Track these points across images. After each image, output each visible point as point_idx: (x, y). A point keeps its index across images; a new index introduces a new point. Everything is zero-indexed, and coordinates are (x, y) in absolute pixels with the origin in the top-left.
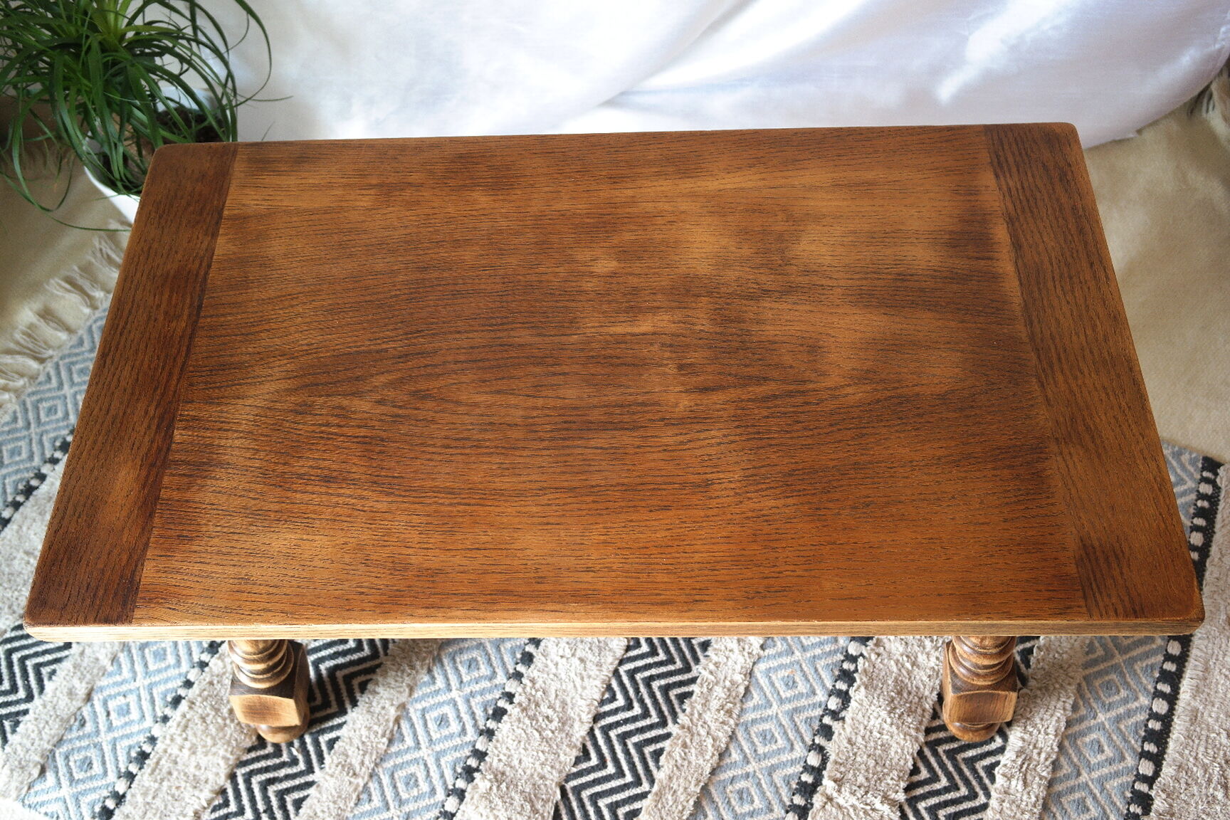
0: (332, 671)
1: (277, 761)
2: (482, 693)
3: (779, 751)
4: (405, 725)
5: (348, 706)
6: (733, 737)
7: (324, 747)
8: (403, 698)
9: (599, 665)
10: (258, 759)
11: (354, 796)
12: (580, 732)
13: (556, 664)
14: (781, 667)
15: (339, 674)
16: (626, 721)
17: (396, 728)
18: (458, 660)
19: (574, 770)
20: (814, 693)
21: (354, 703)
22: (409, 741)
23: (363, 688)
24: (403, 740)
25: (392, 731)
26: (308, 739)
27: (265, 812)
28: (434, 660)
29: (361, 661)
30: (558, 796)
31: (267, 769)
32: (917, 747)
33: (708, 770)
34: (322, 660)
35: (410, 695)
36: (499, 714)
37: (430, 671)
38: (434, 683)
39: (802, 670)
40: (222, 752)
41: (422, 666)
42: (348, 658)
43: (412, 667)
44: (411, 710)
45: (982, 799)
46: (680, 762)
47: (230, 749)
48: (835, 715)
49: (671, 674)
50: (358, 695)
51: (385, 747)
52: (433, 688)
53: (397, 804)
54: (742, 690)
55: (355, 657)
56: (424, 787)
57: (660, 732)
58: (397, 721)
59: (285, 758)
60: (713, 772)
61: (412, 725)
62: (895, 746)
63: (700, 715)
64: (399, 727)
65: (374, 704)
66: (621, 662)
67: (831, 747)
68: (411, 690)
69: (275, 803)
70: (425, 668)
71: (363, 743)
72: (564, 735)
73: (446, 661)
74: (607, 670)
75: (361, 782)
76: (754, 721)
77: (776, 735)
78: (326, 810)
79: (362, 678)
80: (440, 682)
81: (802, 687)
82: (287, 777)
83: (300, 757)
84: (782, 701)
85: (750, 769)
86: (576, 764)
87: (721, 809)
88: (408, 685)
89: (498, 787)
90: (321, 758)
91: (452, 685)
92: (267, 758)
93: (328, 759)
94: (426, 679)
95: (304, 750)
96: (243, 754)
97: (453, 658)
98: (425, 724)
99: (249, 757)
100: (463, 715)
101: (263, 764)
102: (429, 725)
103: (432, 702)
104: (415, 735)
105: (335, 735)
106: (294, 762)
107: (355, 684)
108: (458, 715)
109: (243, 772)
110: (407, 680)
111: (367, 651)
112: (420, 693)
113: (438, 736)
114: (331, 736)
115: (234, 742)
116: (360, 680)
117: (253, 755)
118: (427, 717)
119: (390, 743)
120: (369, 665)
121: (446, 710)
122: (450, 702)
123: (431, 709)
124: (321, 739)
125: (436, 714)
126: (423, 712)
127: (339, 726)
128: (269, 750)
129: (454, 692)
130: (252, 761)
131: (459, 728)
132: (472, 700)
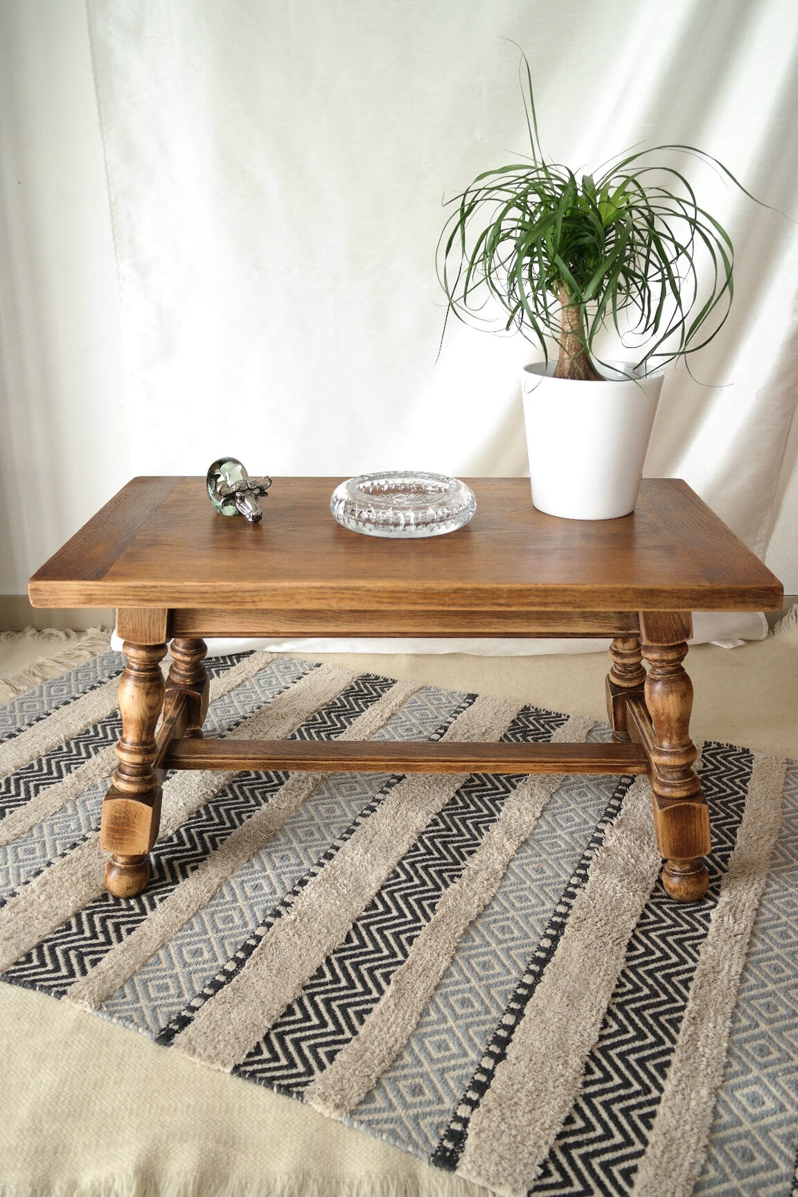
0: (170, 861)
1: (117, 907)
2: (291, 872)
3: (533, 906)
4: (225, 890)
5: (180, 878)
6: (494, 898)
7: (157, 901)
8: (226, 874)
9: (387, 858)
10: (101, 906)
11: (179, 925)
12: (370, 893)
13: (352, 859)
14: (531, 863)
15: (176, 862)
16: (408, 888)
17: (218, 890)
18: (273, 855)
19: (365, 914)
20: (559, 876)
21: (185, 876)
22: (228, 898)
23: (194, 869)
24: (223, 897)
25: (215, 891)
26: (144, 898)
27: (101, 932)
28: (254, 854)
29: (193, 855)
30: (351, 926)
31: (107, 911)
32: (644, 902)
33: (475, 913)
34: (164, 854)
35: (232, 873)
36: (303, 883)
37: (249, 860)
38: (252, 867)
39: (548, 864)
40: (72, 898)
41: (244, 857)
43: (236, 856)
44: (232, 881)
45: (702, 931)
46: (452, 908)
48: (576, 886)
49: (445, 865)
50: (189, 873)
51: (208, 899)
52: (251, 870)
53: (215, 931)
54: (501, 874)
55: (190, 853)
56: (238, 921)
57: (436, 893)
58: (220, 886)
59: (123, 905)
60: (479, 916)
61: (232, 889)
62: (627, 901)
63: (468, 885)
64: (221, 890)
65: (203, 876)
66: (404, 858)
67: (573, 902)
68: (233, 871)
69: (111, 928)
70: (247, 858)
71: (190, 896)
72: (356, 894)
73: (263, 856)
74: (393, 862)
75: (186, 917)
76: (511, 892)
77: (530, 897)
78: (154, 931)
79: (195, 864)
80: (257, 867)
81: (549, 872)
82: (123, 916)
83: (136, 906)
84: (534, 881)
85: (510, 915)
86: (365, 911)
87: (487, 937)
88: (232, 867)
89: (301, 920)
90: (153, 906)
91: (267, 868)
92: (108, 905)
93: (159, 906)
94: (246, 865)
95: (140, 902)
96: (89, 902)
97: (269, 854)
98: (243, 889)
99: (94, 905)
100: (274, 884)
101: (105, 908)
102: (247, 889)
103: (249, 877)
104: (234, 895)
105: (166, 895)
106: (132, 908)
107: (188, 867)
108: (271, 884)
109: (88, 912)
110: (231, 864)
111: (200, 850)
112: (241, 872)
113: (253, 894)
114: (164, 895)
115: (83, 893)
116: (192, 865)
117: (97, 904)
118: (245, 885)
119: (212, 898)
120: (200, 857)
121: (262, 881)
122: (264, 877)
123: (249, 881)
124: (155, 897)
125: (252, 883)
126: (242, 883)
127: (171, 890)
128: (111, 902)
129: (269, 872)
130: (96, 907)
131: (271, 890)
132: (282, 876)
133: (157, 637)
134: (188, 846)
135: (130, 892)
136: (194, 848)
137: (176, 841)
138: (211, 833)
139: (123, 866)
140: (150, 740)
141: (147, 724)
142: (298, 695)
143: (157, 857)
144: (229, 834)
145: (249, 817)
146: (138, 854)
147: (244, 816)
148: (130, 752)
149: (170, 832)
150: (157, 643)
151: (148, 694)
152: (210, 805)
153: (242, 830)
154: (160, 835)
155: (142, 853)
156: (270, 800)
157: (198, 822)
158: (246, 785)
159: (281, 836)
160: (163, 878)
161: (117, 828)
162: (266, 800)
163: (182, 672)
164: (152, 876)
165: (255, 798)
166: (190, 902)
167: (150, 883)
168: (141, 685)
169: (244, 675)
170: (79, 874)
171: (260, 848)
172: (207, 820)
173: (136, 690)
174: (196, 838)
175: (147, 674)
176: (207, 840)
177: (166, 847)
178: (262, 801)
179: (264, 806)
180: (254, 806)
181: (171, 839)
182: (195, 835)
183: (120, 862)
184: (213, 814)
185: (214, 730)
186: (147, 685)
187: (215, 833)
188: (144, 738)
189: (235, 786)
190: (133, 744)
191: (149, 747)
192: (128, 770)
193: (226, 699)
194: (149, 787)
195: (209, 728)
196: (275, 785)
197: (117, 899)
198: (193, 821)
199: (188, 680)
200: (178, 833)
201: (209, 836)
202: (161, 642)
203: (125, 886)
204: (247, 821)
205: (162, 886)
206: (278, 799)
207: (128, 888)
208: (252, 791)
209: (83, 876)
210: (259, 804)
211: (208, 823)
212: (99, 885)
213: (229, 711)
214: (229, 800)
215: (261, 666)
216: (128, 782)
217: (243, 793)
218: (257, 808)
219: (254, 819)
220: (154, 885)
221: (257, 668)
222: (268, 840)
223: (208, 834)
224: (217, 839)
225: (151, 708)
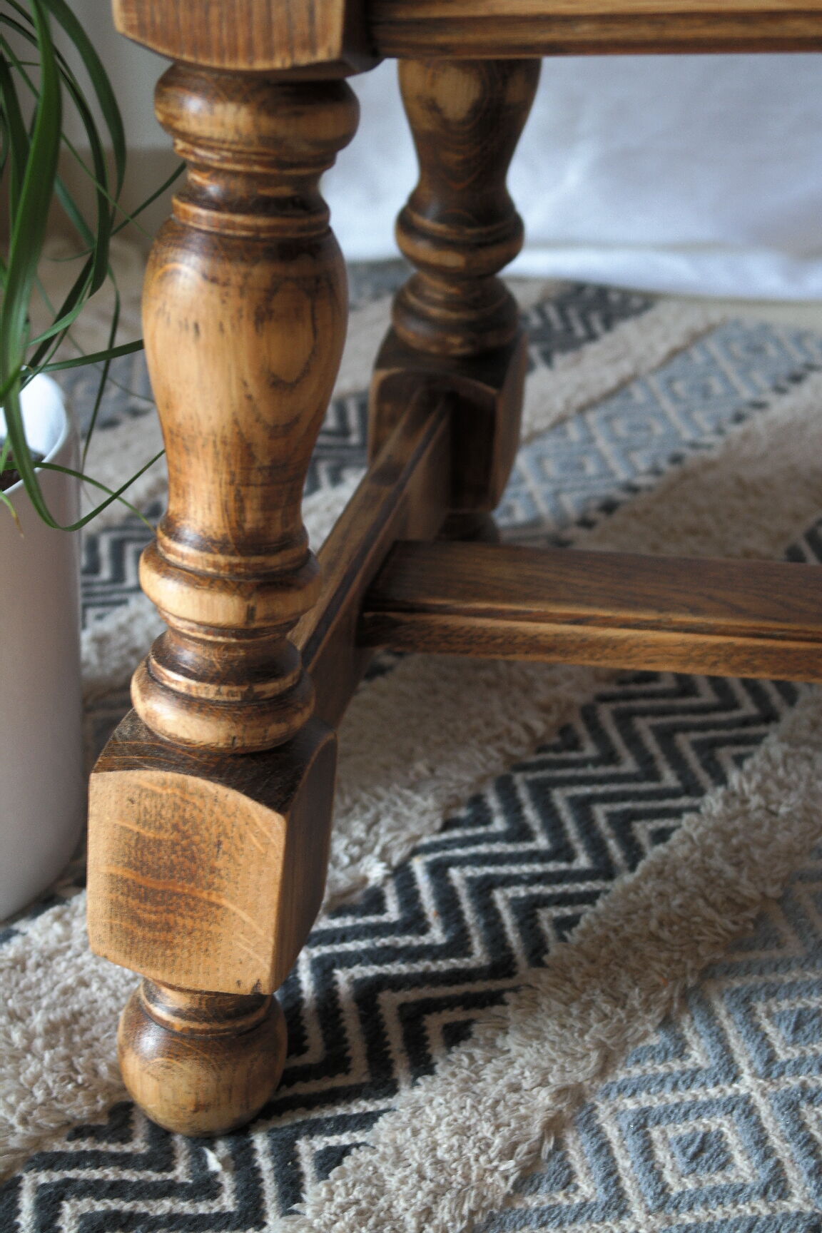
0: (367, 992)
1: (154, 1176)
4: (578, 1150)
5: (401, 1072)
7: (307, 1166)
8: (581, 1073)
10: (98, 1160)
15: (389, 1001)
17: (549, 1145)
18: (760, 1008)
21: (422, 1066)
22: (588, 1188)
23: (456, 1035)
24: (568, 1182)
25: (535, 1152)
26: (260, 1142)
28: (684, 997)
29: (455, 977)
31: (117, 1189)
34: (347, 960)
35: (602, 1072)
37: (667, 1023)
38: (681, 1053)
41: (647, 1005)
42: (420, 967)
43: (619, 1000)
44: (603, 1111)
47: (22, 1106)
50: (436, 1051)
51: (507, 1188)
52: (676, 1065)
55: (443, 965)
58: (554, 1126)
59: (181, 1172)
61: (604, 1148)
64: (559, 1145)
65: (488, 1073)
68: (607, 1063)
70: (658, 1010)
71: (439, 1164)
73: (721, 1009)
79: (458, 1015)
80: (699, 1054)
83: (227, 1181)
88: (600, 1045)
90: (292, 1191)
91: (743, 1063)
92: (124, 1161)
93: (313, 1191)
94: (656, 1040)
95: (242, 1162)
96: (55, 1133)
97: (745, 1004)
98: (647, 1150)
99: (71, 1147)
100: (775, 1141)
101: (110, 1174)
102: (661, 1154)
103: (672, 1098)
104: (611, 1175)
105: (344, 1139)
106: (206, 1187)
107: (434, 1024)
108: (761, 1141)
109: (43, 1178)
110: (597, 1030)
111: (479, 954)
112: (636, 1072)
113: (690, 1185)
114: (333, 1141)
115: (39, 1094)
116: (449, 1016)
117: (85, 1145)
118: (655, 1134)
119: (527, 1180)
120: (479, 987)
121: (719, 1123)
122: (729, 1106)
123: (669, 1114)
124: (302, 1145)
125: (683, 1129)
126: (643, 1121)
127: (367, 1120)
128: (139, 1145)
129: (747, 1084)
130: (78, 1160)
131: (763, 1175)
132: (804, 1107)
133: (301, 28)
134: (437, 935)
135: (207, 1121)
136: (458, 945)
137: (393, 912)
138: (521, 892)
139: (178, 1023)
140: (277, 529)
141: (263, 460)
142: (791, 430)
143: (324, 968)
144: (590, 898)
145: (660, 836)
146: (233, 989)
147: (642, 830)
148: (195, 579)
149: (375, 871)
150: (304, 59)
151: (262, 316)
152: (518, 778)
153: (636, 888)
154: (338, 878)
155: (246, 989)
156: (734, 778)
157: (476, 841)
158: (644, 713)
159: (786, 930)
160: (336, 1061)
161: (149, 882)
162: (720, 778)
163: (435, 312)
164: (297, 1044)
165: (678, 762)
166: (436, 1195)
167: (290, 1078)
168: (234, 272)
169: (626, 367)
170: (38, 1021)
171: (708, 973)
172: (508, 837)
173: (212, 295)
174: (467, 906)
175: (261, 221)
176: (508, 919)
177: (355, 933)
178: (704, 777)
179: (713, 802)
180: (674, 794)
181: (375, 901)
182: (463, 893)
183: (166, 1006)
184: (531, 815)
185: (536, 523)
186: (260, 273)
187: (537, 889)
188: (252, 518)
189: (605, 714)
190: (207, 544)
191: (275, 561)
192: (189, 655)
193: (574, 432)
194: (276, 730)
195: (521, 515)
196: (746, 722)
197: (160, 1135)
198: (456, 833)
199: (455, 340)
200: (402, 875)
201: (515, 904)
202: (322, 55)
203: (187, 1099)
204: (654, 853)
205: (334, 1097)
206: (766, 776)
207: (199, 1107)
208: (665, 736)
209: (52, 1029)
210: (692, 788)
211: (510, 848)
212: (103, 1068)
213: (581, 467)
214: (583, 763)
215: (676, 340)
216: (188, 702)
217: (633, 741)
218: (684, 801)
219: (677, 846)
220: (302, 1089)
221: (663, 349)
222: (738, 943)
223: (511, 892)
224: (546, 916)
225: (277, 383)
